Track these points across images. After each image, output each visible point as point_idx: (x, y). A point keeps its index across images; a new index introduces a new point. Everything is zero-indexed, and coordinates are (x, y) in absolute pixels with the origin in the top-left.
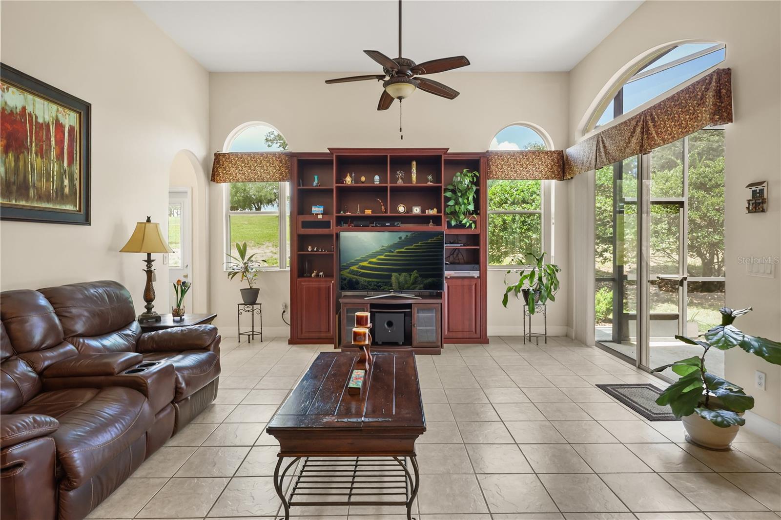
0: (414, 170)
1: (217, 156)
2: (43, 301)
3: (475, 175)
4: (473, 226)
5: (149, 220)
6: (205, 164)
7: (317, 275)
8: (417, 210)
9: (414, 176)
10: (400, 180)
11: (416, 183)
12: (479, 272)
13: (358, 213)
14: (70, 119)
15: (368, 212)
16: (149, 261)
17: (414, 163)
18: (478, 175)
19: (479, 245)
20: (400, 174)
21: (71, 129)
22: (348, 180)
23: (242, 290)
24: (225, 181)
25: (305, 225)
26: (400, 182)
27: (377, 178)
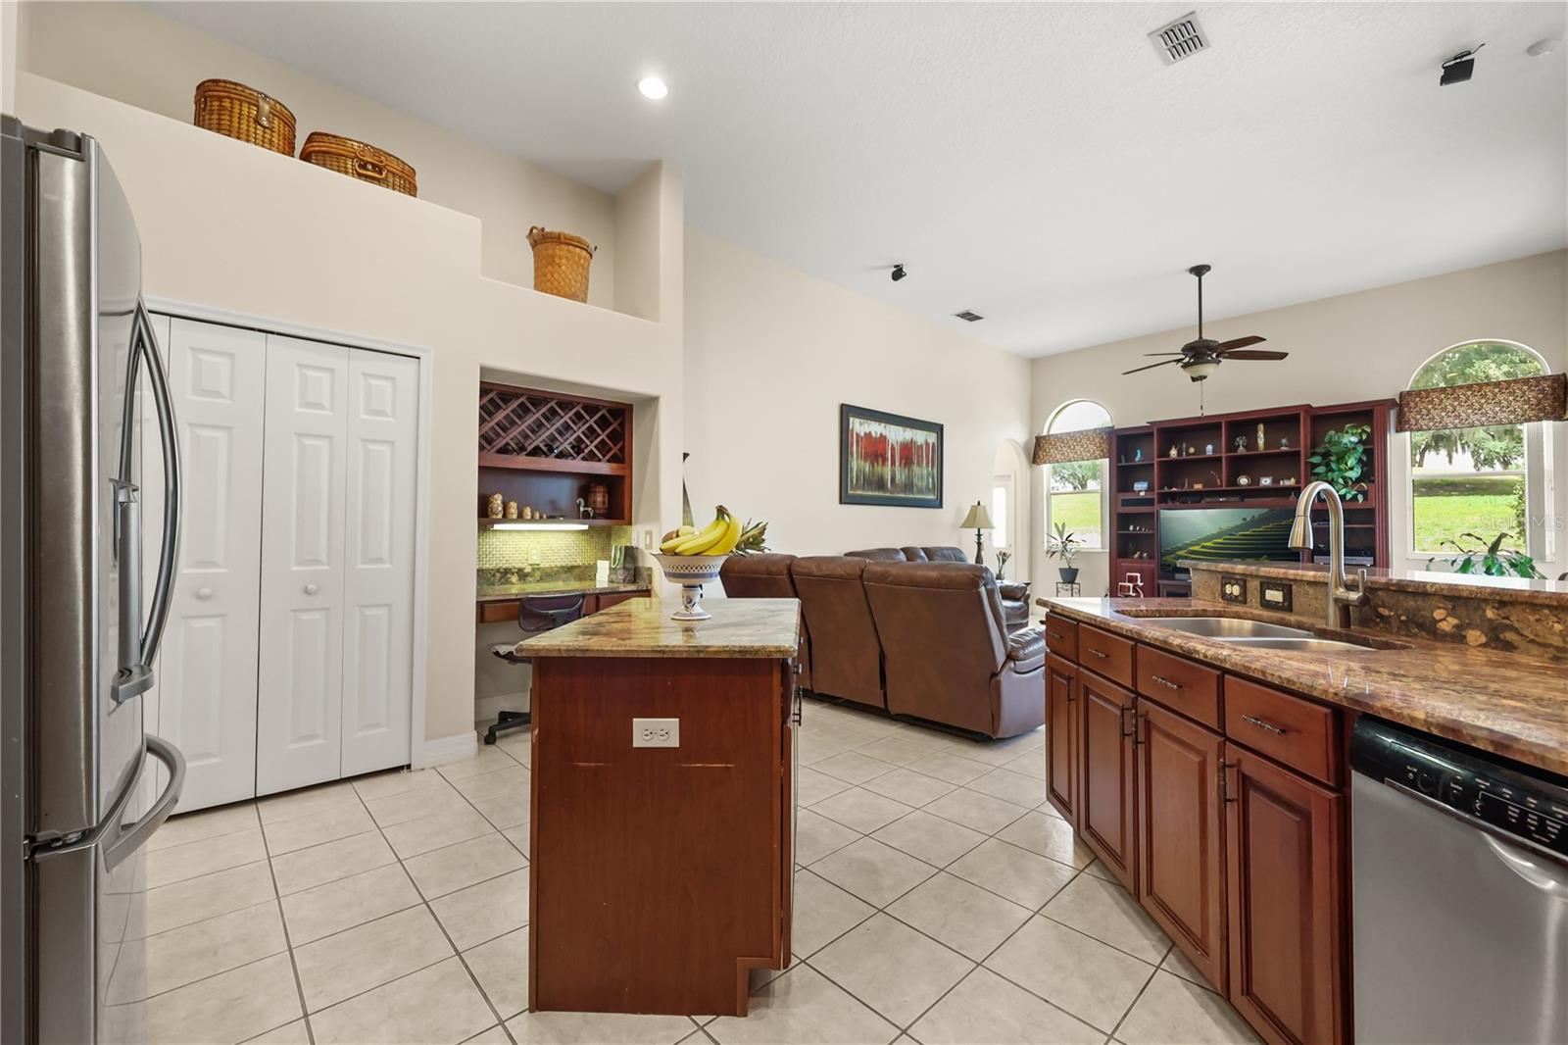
0: (1261, 435)
1: (1038, 439)
2: (923, 554)
3: (1364, 431)
4: (1360, 498)
5: (979, 504)
6: (1026, 449)
7: (1141, 557)
8: (1266, 482)
9: (1261, 442)
10: (1241, 448)
11: (1265, 448)
12: (1372, 558)
13: (1186, 488)
14: (932, 438)
15: (1198, 487)
16: (979, 535)
17: (1261, 427)
18: (1369, 430)
19: (1373, 522)
20: (1241, 441)
21: (933, 444)
22: (1173, 453)
23: (1060, 570)
24: (1045, 463)
25: (1125, 503)
26: (1241, 450)
27: (1209, 448)
